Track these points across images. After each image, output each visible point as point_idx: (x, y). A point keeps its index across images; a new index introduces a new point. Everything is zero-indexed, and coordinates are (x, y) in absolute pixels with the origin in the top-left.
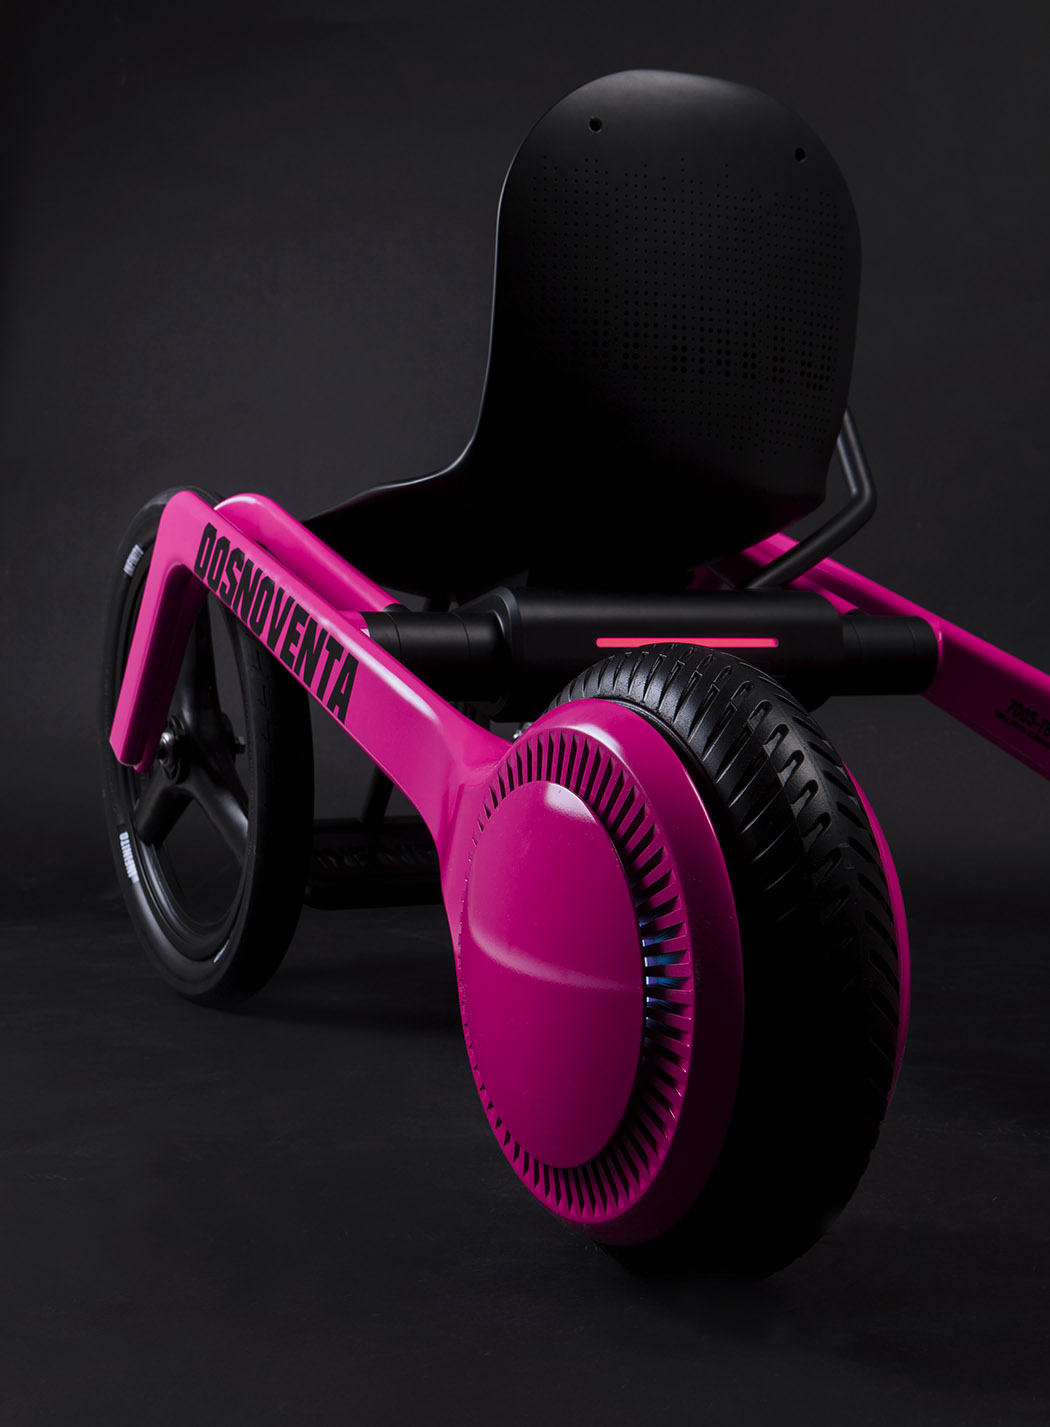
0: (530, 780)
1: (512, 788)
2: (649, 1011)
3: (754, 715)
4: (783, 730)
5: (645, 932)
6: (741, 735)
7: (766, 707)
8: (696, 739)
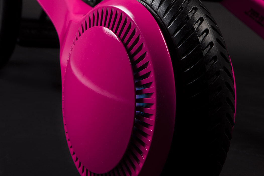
0: (97, 25)
1: (90, 27)
2: (136, 116)
3: (191, 12)
4: (201, 19)
5: (137, 85)
6: (185, 19)
7: (196, 9)
8: (166, 18)
